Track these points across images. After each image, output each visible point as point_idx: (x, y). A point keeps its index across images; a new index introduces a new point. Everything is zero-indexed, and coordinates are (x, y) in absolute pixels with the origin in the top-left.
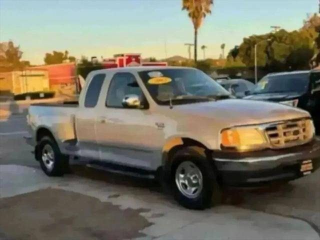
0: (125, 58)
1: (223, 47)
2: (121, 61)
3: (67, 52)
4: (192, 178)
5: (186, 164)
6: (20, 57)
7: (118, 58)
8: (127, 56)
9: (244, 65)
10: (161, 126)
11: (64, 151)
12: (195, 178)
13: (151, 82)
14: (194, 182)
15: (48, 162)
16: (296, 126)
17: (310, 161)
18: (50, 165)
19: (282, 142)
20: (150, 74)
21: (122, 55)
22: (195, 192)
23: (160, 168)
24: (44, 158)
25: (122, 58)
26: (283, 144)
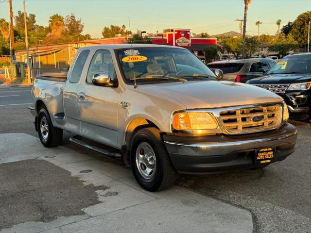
0: (174, 33)
1: (278, 23)
2: (170, 36)
3: (124, 26)
4: (148, 159)
5: (144, 145)
6: (80, 31)
7: (167, 33)
8: (176, 31)
9: (296, 42)
10: (125, 105)
11: (55, 124)
12: (152, 159)
13: (125, 60)
14: (150, 163)
15: (45, 134)
16: (261, 111)
17: (270, 149)
18: (46, 137)
19: (240, 128)
20: (126, 52)
21: (172, 31)
22: (150, 173)
23: (124, 147)
24: (42, 130)
25: (171, 33)
26: (240, 131)
